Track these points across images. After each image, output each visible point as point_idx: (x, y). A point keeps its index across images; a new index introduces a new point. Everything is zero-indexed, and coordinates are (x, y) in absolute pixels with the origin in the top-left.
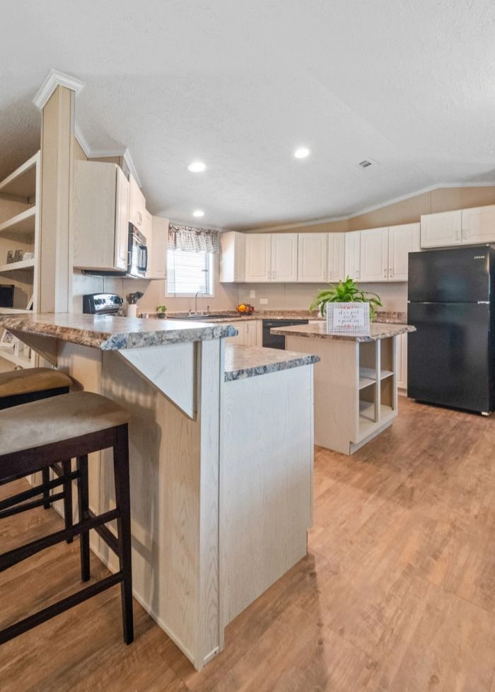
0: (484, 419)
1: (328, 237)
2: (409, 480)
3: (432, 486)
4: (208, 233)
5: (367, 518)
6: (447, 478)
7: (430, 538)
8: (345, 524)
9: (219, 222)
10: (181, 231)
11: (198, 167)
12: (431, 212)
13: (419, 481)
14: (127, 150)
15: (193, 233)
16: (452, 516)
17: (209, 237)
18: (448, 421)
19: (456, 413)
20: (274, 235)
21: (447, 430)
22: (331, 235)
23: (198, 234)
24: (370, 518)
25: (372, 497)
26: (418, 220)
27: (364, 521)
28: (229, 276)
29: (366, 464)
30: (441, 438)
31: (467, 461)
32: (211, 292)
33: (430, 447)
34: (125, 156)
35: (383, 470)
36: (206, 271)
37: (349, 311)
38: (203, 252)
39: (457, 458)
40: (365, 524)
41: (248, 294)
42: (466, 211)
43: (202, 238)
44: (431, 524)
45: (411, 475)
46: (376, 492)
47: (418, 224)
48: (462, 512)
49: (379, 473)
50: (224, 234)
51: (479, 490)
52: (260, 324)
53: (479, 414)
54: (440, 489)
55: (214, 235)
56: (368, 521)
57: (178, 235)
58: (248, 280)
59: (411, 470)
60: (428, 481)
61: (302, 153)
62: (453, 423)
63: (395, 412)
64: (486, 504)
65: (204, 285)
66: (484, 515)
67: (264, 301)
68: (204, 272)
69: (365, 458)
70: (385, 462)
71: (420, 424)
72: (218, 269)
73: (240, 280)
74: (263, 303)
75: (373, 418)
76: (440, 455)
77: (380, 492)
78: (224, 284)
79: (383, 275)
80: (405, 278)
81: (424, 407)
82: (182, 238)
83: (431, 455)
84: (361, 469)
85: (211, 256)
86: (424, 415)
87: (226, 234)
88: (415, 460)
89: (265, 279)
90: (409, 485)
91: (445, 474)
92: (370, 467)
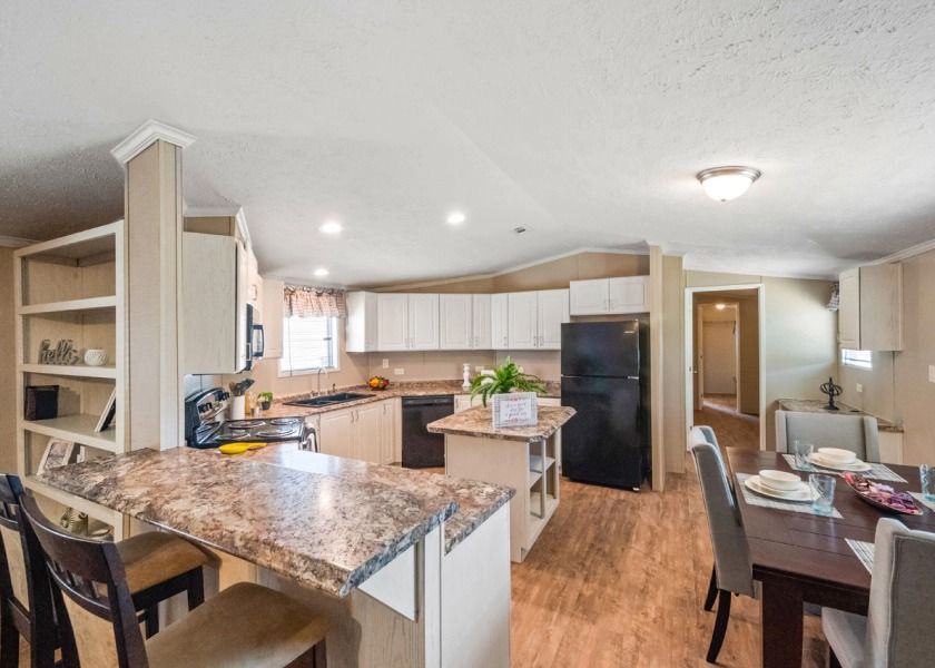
0: (635, 495)
1: (472, 298)
2: (586, 586)
3: (609, 590)
4: (332, 292)
5: (557, 645)
6: (619, 577)
7: (621, 658)
8: (537, 659)
9: (346, 279)
10: (298, 293)
11: (332, 227)
12: (578, 279)
13: (595, 585)
14: (241, 209)
15: (313, 294)
16: (633, 625)
17: (333, 298)
18: (605, 502)
19: (610, 490)
20: (412, 296)
21: (606, 514)
22: (476, 296)
23: (319, 295)
24: (561, 645)
25: (555, 615)
26: (568, 287)
27: (555, 651)
28: (358, 345)
29: (540, 572)
30: (603, 524)
31: (632, 551)
32: (336, 365)
33: (596, 538)
34: (238, 216)
35: (558, 578)
36: (329, 339)
37: (517, 403)
38: (325, 318)
39: (623, 550)
40: (557, 655)
41: (381, 364)
42: (612, 280)
43: (324, 300)
44: (617, 640)
45: (586, 580)
46: (558, 609)
47: (566, 291)
48: (641, 618)
49: (555, 582)
50: (351, 294)
51: (651, 587)
52: (398, 402)
53: (631, 490)
54: (617, 593)
55: (339, 294)
56: (558, 650)
57: (294, 298)
58: (382, 348)
59: (585, 573)
60: (603, 584)
61: (456, 218)
62: (610, 504)
63: (558, 500)
64: (660, 603)
65: (326, 355)
66: (661, 617)
67: (399, 371)
68: (326, 342)
69: (538, 564)
70: (558, 566)
71: (580, 510)
72: (344, 336)
73: (372, 349)
74: (399, 373)
75: (539, 513)
76: (607, 548)
77: (561, 608)
78: (351, 355)
79: (533, 343)
80: (558, 346)
81: (579, 485)
82: (298, 302)
83: (599, 550)
84: (538, 579)
85: (335, 321)
86: (582, 496)
87: (354, 293)
88: (585, 559)
89: (402, 347)
90: (588, 593)
91: (617, 572)
92: (545, 575)
